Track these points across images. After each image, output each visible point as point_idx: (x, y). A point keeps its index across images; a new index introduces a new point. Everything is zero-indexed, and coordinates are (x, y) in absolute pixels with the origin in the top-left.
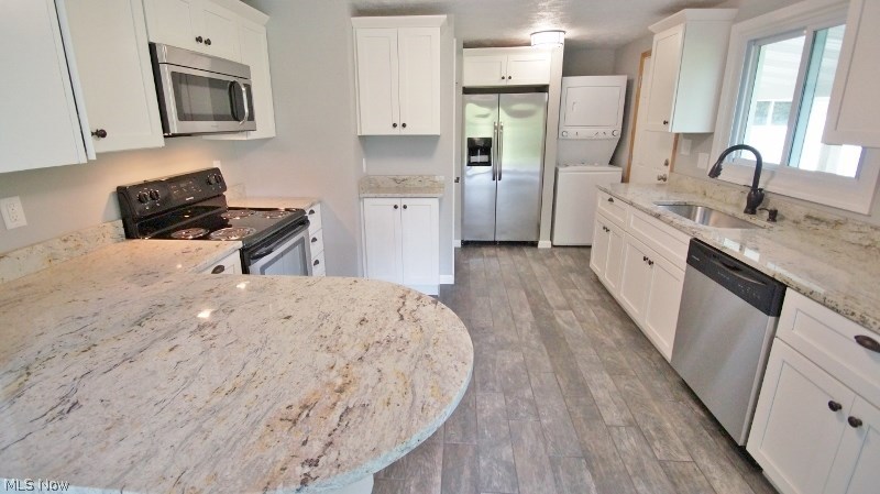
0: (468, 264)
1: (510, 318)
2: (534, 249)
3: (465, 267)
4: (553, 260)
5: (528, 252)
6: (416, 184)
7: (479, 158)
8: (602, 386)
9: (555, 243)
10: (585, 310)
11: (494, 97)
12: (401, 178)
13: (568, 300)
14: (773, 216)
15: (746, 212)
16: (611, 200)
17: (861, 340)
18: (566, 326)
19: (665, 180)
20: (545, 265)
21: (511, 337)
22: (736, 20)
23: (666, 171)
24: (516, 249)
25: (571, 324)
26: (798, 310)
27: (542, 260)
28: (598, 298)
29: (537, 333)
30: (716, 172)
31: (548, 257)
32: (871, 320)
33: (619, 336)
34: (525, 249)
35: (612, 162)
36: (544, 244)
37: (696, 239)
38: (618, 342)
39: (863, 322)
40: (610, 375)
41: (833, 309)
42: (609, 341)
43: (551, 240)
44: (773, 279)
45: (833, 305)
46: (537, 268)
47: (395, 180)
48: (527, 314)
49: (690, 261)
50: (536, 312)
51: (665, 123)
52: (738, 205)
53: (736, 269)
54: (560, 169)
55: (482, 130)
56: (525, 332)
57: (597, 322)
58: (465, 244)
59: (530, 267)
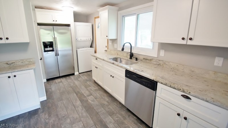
0: (51, 89)
1: (73, 107)
2: (74, 76)
3: (50, 90)
4: (80, 78)
5: (72, 77)
6: (20, 63)
7: (49, 49)
8: (110, 122)
9: (80, 73)
10: (96, 94)
11: (52, 27)
12: (10, 62)
13: (89, 91)
14: (137, 59)
15: (130, 59)
16: (96, 59)
17: (183, 96)
18: (92, 103)
19: (106, 51)
20: (79, 81)
21: (76, 116)
22: (119, 10)
23: (106, 49)
24: (68, 77)
25: (93, 101)
26: (162, 88)
27: (77, 79)
28: (97, 88)
29: (84, 110)
30: (123, 49)
31: (79, 78)
32: (186, 91)
33: (107, 100)
34: (71, 77)
35: (91, 47)
36: (76, 73)
37: (126, 70)
38: (108, 102)
39: (184, 91)
40: (110, 116)
41: (174, 88)
42: (106, 103)
43: (78, 72)
44: (153, 81)
45: (174, 87)
46: (77, 83)
47: (7, 64)
48: (78, 103)
49: (126, 76)
50: (82, 101)
51: (107, 36)
52: (127, 57)
53: (141, 78)
54: (78, 50)
55: (48, 39)
56: (80, 111)
57: (100, 97)
58: (48, 80)
59: (74, 83)
